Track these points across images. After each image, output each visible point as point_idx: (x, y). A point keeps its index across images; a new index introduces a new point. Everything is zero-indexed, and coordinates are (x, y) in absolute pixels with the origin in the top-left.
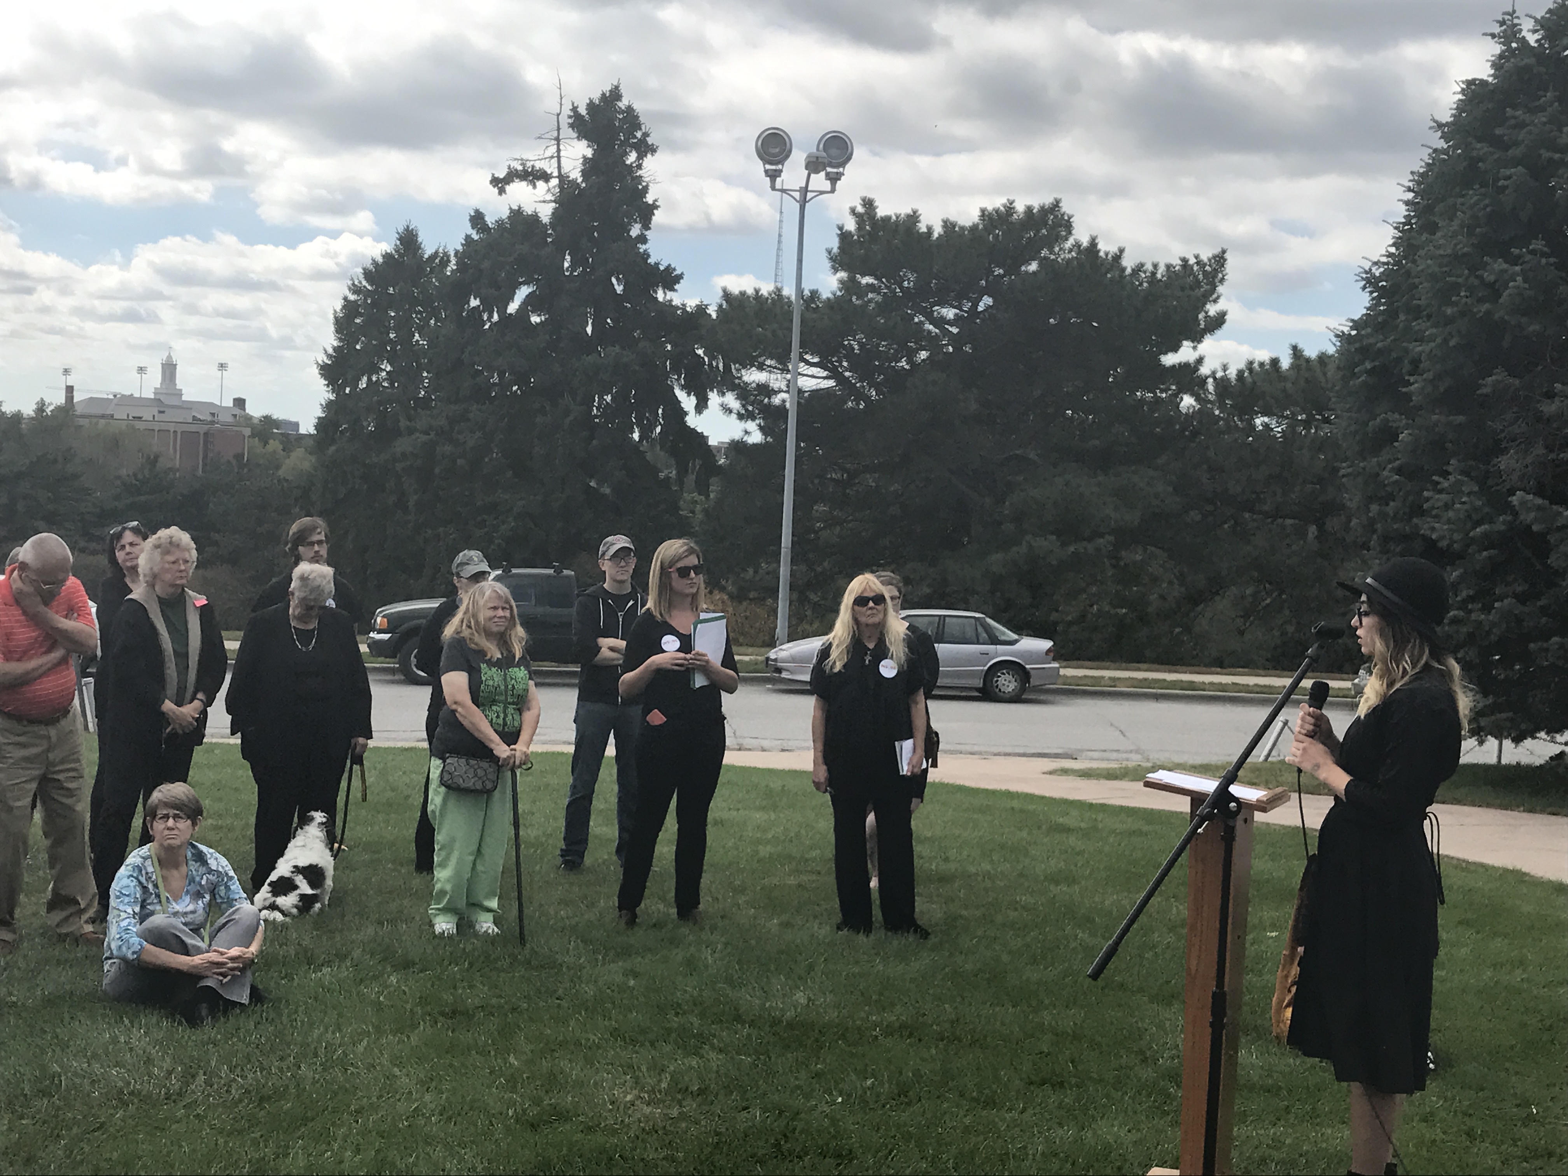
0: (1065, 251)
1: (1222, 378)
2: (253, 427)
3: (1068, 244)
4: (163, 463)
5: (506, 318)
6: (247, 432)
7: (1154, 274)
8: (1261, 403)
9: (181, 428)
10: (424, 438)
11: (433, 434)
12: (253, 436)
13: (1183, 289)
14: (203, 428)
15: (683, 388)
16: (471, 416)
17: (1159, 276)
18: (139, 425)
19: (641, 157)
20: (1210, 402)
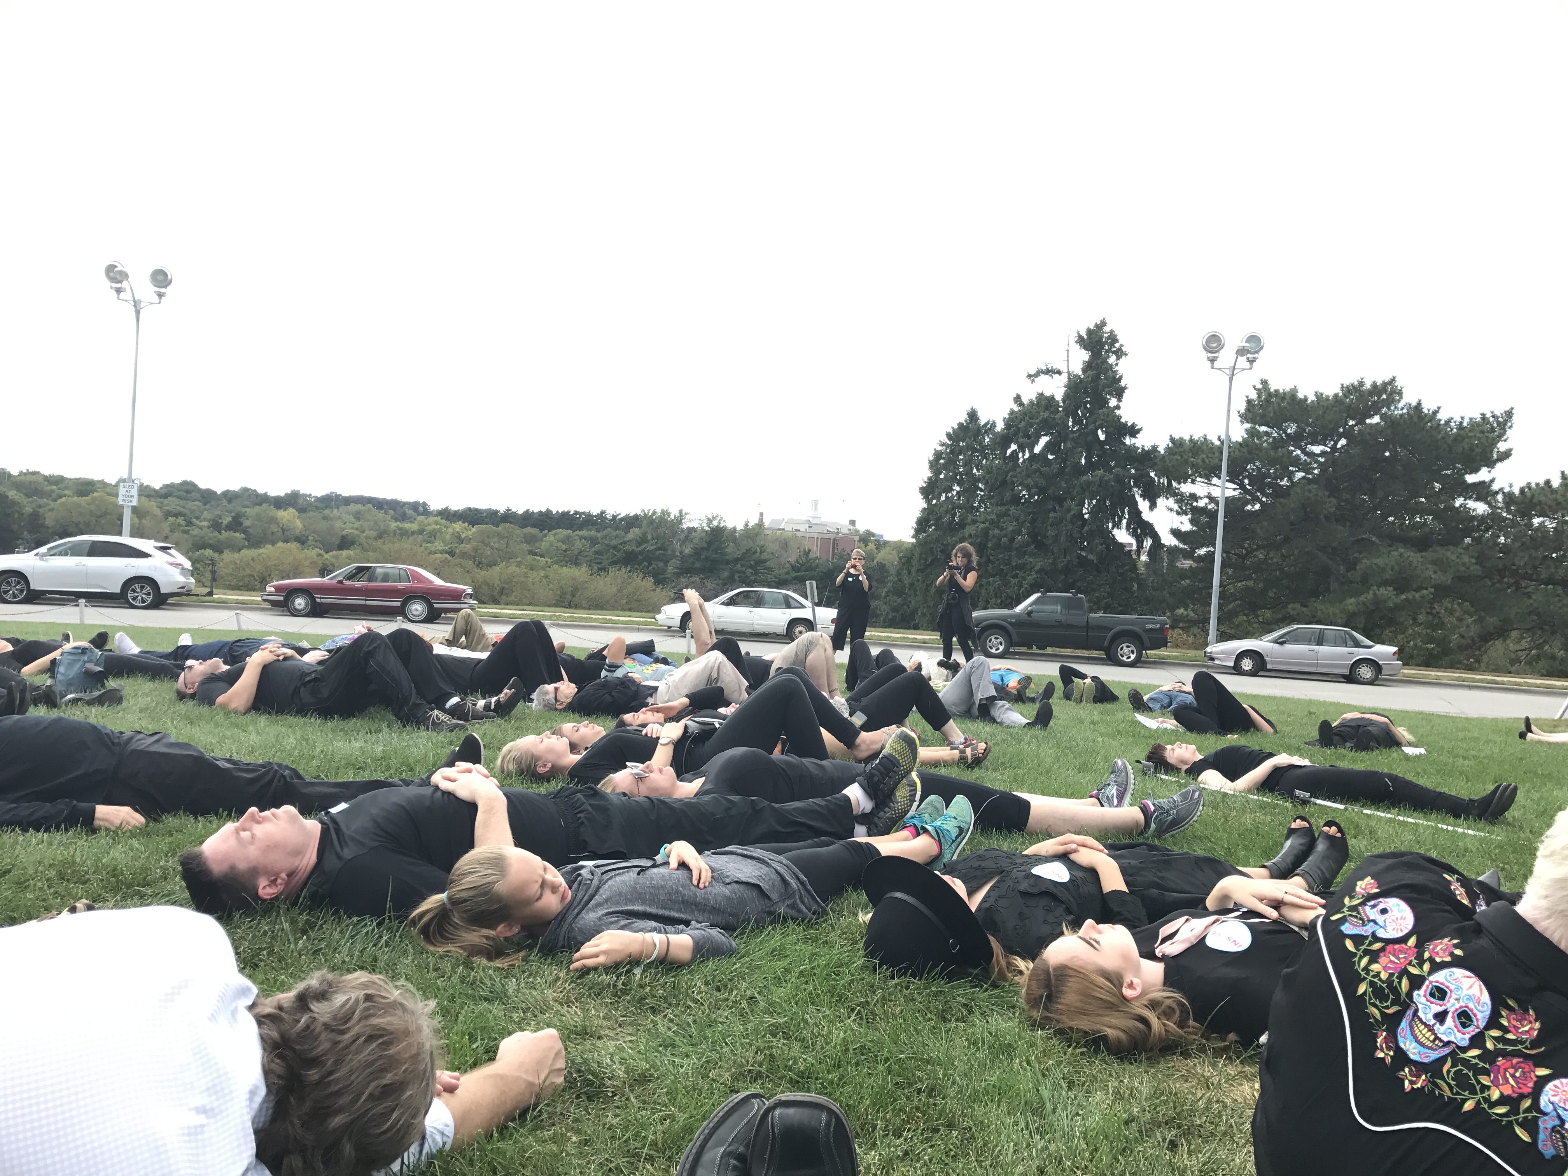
0: (1399, 409)
1: (1509, 493)
2: (860, 536)
3: (1401, 405)
4: (812, 555)
5: (1033, 456)
6: (857, 538)
7: (1461, 423)
8: (1538, 508)
9: (820, 536)
10: (982, 526)
11: (987, 524)
12: (859, 541)
13: (1483, 432)
14: (832, 537)
15: (1141, 496)
16: (1011, 513)
17: (1465, 424)
18: (798, 534)
19: (1118, 358)
20: (1499, 508)
